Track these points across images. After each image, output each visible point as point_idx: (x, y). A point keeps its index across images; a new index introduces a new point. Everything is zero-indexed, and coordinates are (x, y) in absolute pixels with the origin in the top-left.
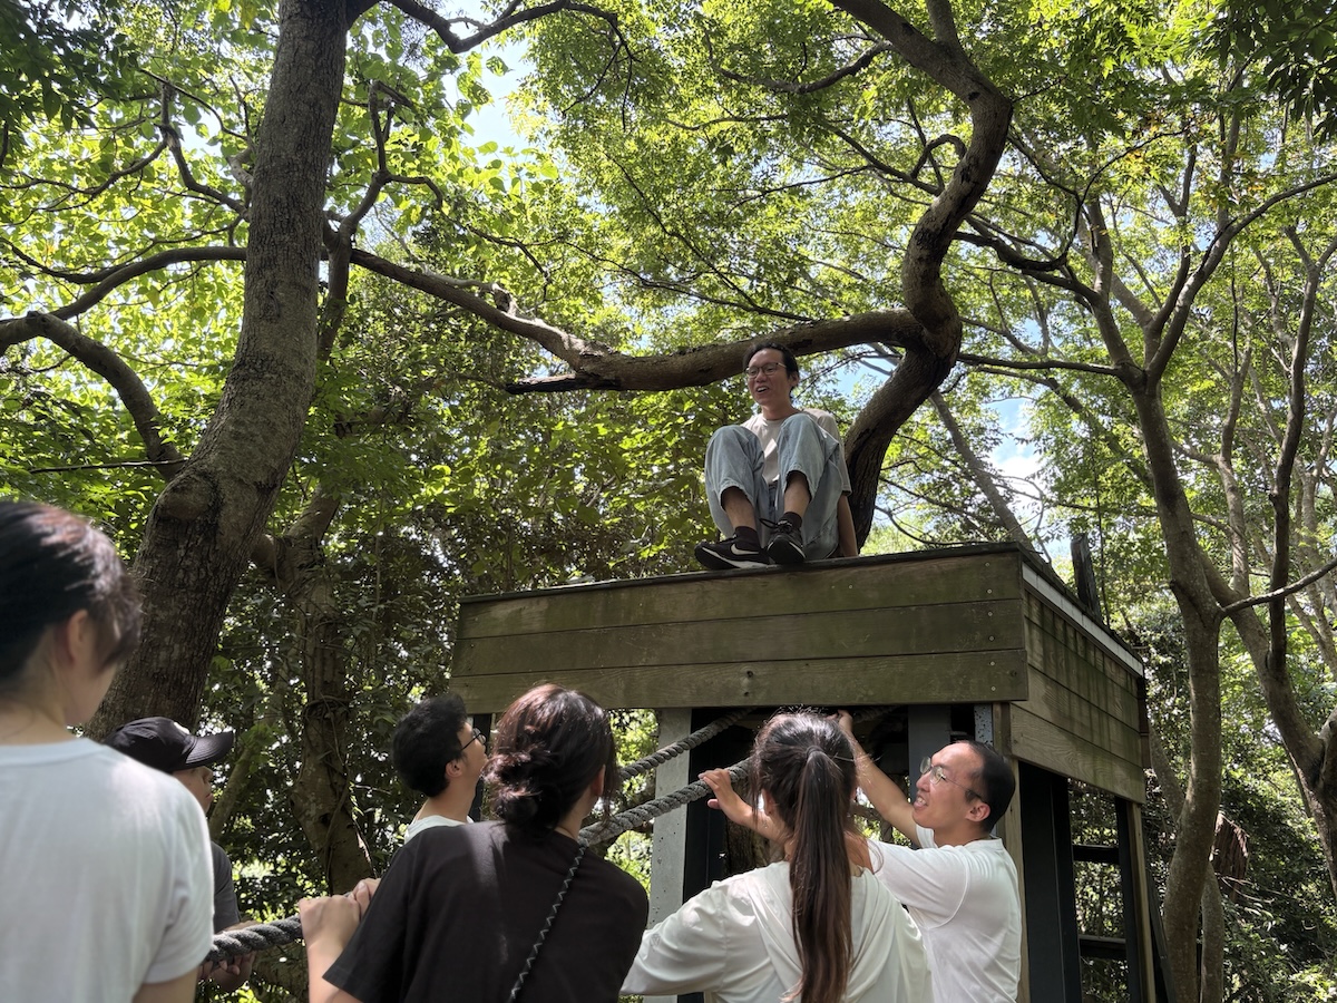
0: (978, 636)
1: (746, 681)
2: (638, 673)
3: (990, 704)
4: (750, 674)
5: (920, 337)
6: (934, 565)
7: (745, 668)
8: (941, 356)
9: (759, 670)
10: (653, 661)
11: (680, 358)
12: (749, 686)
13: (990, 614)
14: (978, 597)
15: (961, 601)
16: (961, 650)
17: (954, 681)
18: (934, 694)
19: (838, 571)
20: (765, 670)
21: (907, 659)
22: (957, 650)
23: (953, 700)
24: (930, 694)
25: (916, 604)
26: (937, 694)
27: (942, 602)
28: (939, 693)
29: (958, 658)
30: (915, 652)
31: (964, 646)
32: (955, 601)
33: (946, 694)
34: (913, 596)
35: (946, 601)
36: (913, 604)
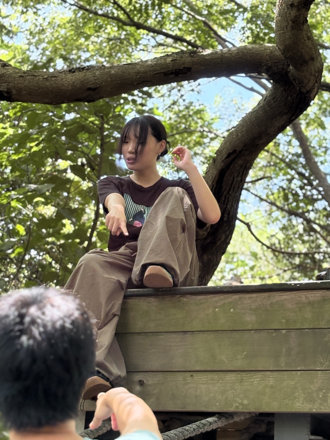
4: (141, 383)
5: (287, 73)
6: (303, 296)
7: (138, 377)
8: (304, 90)
9: (149, 379)
11: (69, 76)
12: (141, 392)
15: (323, 327)
16: (322, 369)
17: (315, 395)
18: (298, 405)
19: (221, 296)
20: (155, 379)
21: (277, 374)
22: (319, 369)
23: (314, 410)
24: (294, 405)
25: (287, 328)
26: (300, 405)
27: (308, 327)
28: (303, 404)
29: (319, 376)
30: (284, 369)
31: (325, 365)
32: (318, 327)
33: (308, 405)
34: (284, 321)
35: (311, 327)
36: (284, 328)
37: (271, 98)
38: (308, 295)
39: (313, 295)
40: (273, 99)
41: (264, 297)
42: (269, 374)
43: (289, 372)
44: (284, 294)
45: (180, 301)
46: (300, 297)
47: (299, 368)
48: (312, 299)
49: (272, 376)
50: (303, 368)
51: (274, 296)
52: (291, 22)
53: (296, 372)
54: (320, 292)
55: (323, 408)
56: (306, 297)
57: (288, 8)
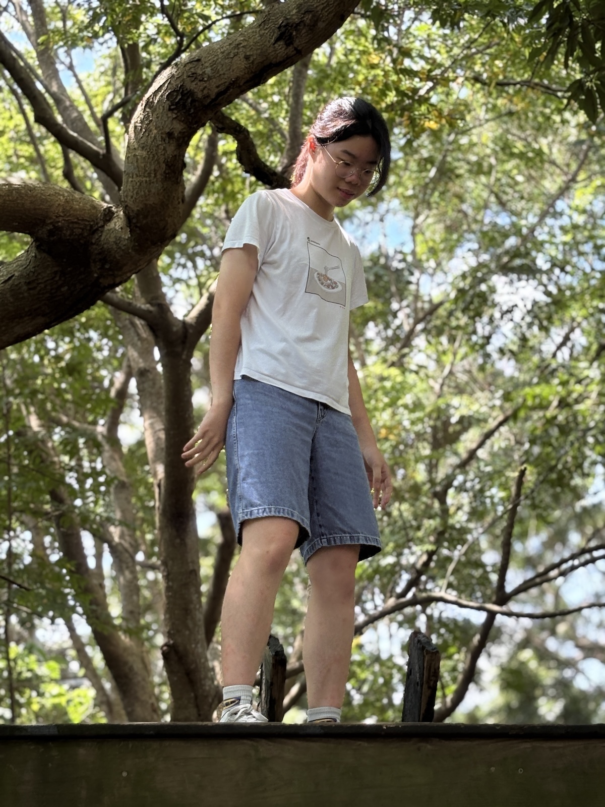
19: (499, 744)
37: (23, 281)
40: (29, 283)
41: (576, 748)
45: (419, 749)
51: (595, 748)
52: (164, 166)
57: (163, 139)
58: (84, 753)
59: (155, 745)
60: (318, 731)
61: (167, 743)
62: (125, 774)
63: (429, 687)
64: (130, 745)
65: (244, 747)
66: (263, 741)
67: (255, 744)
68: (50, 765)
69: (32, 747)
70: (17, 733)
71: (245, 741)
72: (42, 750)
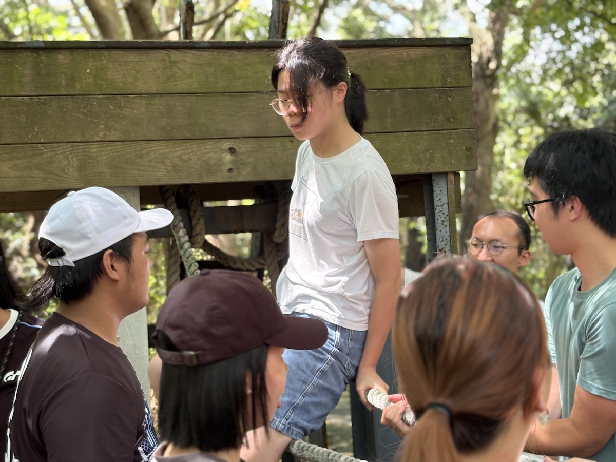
0: (441, 117)
1: (228, 157)
2: (94, 149)
3: (446, 174)
4: (232, 151)
6: (404, 53)
7: (227, 145)
9: (241, 146)
10: (114, 135)
12: (232, 162)
13: (450, 99)
14: (439, 84)
15: (426, 86)
16: (427, 129)
17: (422, 156)
18: (406, 167)
20: (248, 146)
21: (382, 136)
22: (425, 129)
23: (422, 171)
24: (403, 167)
25: (390, 87)
26: (409, 166)
27: (412, 87)
28: (411, 165)
29: (425, 136)
30: (391, 130)
31: (430, 125)
32: (422, 86)
33: (416, 166)
34: (387, 80)
35: (414, 86)
36: (387, 87)
38: (408, 53)
39: (414, 52)
41: (363, 53)
42: (375, 137)
43: (395, 134)
44: (384, 51)
45: (269, 56)
46: (401, 54)
47: (405, 130)
48: (413, 57)
49: (378, 139)
50: (409, 129)
51: (375, 53)
53: (402, 133)
54: (421, 50)
55: (431, 168)
56: (407, 54)
58: (62, 57)
59: (106, 53)
60: (207, 45)
61: (113, 52)
62: (88, 71)
63: (283, 24)
64: (91, 54)
65: (162, 54)
66: (173, 51)
67: (168, 53)
68: (41, 65)
69: (29, 54)
70: (19, 46)
71: (162, 51)
72: (35, 56)
